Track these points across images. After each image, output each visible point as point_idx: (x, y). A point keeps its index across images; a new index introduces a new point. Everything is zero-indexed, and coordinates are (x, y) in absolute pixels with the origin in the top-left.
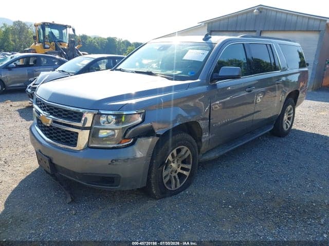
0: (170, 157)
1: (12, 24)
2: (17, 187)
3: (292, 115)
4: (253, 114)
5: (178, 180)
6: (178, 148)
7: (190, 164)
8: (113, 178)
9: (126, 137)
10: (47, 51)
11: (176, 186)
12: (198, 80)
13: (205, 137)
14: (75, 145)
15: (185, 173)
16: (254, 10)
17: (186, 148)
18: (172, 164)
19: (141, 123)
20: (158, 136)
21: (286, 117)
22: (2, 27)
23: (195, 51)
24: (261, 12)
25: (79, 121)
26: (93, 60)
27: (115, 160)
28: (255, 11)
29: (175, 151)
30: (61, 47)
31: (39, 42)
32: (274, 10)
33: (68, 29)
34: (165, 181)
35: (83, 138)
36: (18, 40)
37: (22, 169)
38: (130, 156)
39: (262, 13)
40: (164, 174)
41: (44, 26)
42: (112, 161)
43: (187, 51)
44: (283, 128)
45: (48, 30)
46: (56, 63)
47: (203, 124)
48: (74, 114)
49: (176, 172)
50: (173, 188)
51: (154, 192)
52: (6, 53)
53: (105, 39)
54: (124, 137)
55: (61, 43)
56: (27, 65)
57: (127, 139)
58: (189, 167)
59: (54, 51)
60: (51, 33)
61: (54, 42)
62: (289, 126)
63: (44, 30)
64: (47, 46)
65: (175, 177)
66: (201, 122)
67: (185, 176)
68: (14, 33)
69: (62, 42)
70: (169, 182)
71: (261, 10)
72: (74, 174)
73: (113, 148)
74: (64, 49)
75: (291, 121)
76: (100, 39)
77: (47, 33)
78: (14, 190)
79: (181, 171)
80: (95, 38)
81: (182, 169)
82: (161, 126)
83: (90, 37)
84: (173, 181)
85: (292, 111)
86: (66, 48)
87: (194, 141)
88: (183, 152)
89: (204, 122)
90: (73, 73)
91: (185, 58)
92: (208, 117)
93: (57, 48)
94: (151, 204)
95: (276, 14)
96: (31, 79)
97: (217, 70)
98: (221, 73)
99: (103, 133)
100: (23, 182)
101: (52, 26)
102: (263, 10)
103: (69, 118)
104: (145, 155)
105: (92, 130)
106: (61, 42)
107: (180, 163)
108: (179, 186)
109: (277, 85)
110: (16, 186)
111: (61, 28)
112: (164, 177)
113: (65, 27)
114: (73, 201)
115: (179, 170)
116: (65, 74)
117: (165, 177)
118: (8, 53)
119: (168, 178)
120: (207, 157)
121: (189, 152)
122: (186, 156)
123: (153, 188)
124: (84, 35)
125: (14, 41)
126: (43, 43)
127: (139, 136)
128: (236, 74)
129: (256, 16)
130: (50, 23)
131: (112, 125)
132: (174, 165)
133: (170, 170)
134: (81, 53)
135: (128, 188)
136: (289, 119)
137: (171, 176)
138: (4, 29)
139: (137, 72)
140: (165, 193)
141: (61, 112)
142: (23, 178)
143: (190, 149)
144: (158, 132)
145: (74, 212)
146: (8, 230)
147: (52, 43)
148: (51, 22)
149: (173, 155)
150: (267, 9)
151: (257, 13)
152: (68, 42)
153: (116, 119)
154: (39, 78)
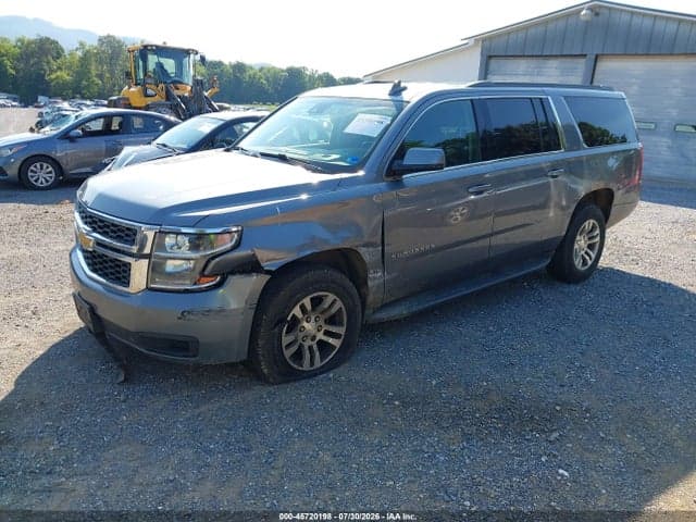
0: (297, 311)
1: (96, 43)
2: (44, 354)
3: (598, 239)
4: (491, 235)
5: (317, 354)
6: (315, 295)
7: (342, 325)
8: (186, 343)
9: (206, 273)
10: (149, 101)
11: (312, 364)
12: (361, 173)
13: (375, 278)
14: (127, 283)
15: (331, 340)
16: (582, 9)
17: (331, 297)
18: (305, 324)
19: (234, 248)
20: (268, 272)
21: (581, 243)
22: (77, 49)
23: (368, 116)
24: (597, 14)
25: (133, 242)
26: (222, 122)
27: (189, 312)
28: (584, 12)
29: (307, 302)
30: (176, 93)
31: (136, 85)
32: (625, 11)
33: (192, 56)
34: (288, 353)
35: (139, 272)
36: (108, 75)
37: (58, 325)
38: (215, 305)
39: (601, 17)
40: (286, 340)
41: (145, 51)
42: (183, 313)
43: (355, 116)
44: (572, 265)
45: (152, 60)
46: (161, 127)
47: (368, 255)
48: (127, 232)
49: (314, 338)
50: (306, 366)
51: (266, 371)
52: (84, 102)
53: (283, 71)
54: (202, 274)
55: (179, 85)
56: (107, 131)
57: (207, 276)
58: (341, 330)
59: (164, 101)
60: (160, 65)
61: (165, 83)
62: (590, 263)
63: (145, 60)
64: (150, 92)
65: (310, 348)
66: (362, 251)
67: (333, 347)
68: (100, 62)
69: (181, 83)
70: (298, 356)
71: (597, 10)
72: (127, 334)
73: (186, 291)
74: (183, 98)
75: (596, 251)
76: (272, 71)
77: (151, 66)
78: (38, 359)
79: (325, 338)
80: (261, 69)
81: (327, 333)
82: (272, 255)
83: (251, 68)
84: (307, 355)
85: (598, 232)
86: (186, 94)
87: (351, 284)
88: (326, 305)
89: (371, 249)
90: (182, 149)
91: (349, 130)
92: (379, 242)
93: (169, 96)
94: (259, 391)
95: (631, 19)
96: (106, 160)
97: (401, 153)
98: (409, 160)
99: (170, 266)
100: (56, 346)
101: (162, 51)
102: (601, 11)
103: (118, 238)
104: (243, 305)
105: (153, 260)
106: (177, 83)
107: (321, 322)
108: (318, 363)
109: (551, 180)
110: (41, 352)
111: (180, 54)
112: (284, 345)
113: (187, 52)
114: (126, 380)
115: (320, 336)
116: (168, 151)
117: (288, 346)
118: (88, 102)
119: (294, 349)
120: (384, 315)
121: (339, 304)
122: (333, 310)
123: (263, 363)
124: (238, 63)
125: (100, 76)
126: (143, 85)
127: (233, 273)
128: (435, 162)
129: (587, 22)
130: (157, 46)
131: (185, 251)
132: (309, 326)
133: (301, 335)
134: (215, 105)
135: (212, 361)
136: (591, 247)
137: (301, 346)
138: (79, 53)
139: (264, 155)
140: (288, 374)
141: (108, 227)
142: (56, 340)
143: (341, 299)
144: (266, 266)
145: (122, 398)
146: (12, 419)
147: (160, 86)
148: (160, 43)
149: (303, 308)
150: (610, 9)
151: (588, 18)
152: (191, 84)
153: (190, 242)
154: (120, 157)
